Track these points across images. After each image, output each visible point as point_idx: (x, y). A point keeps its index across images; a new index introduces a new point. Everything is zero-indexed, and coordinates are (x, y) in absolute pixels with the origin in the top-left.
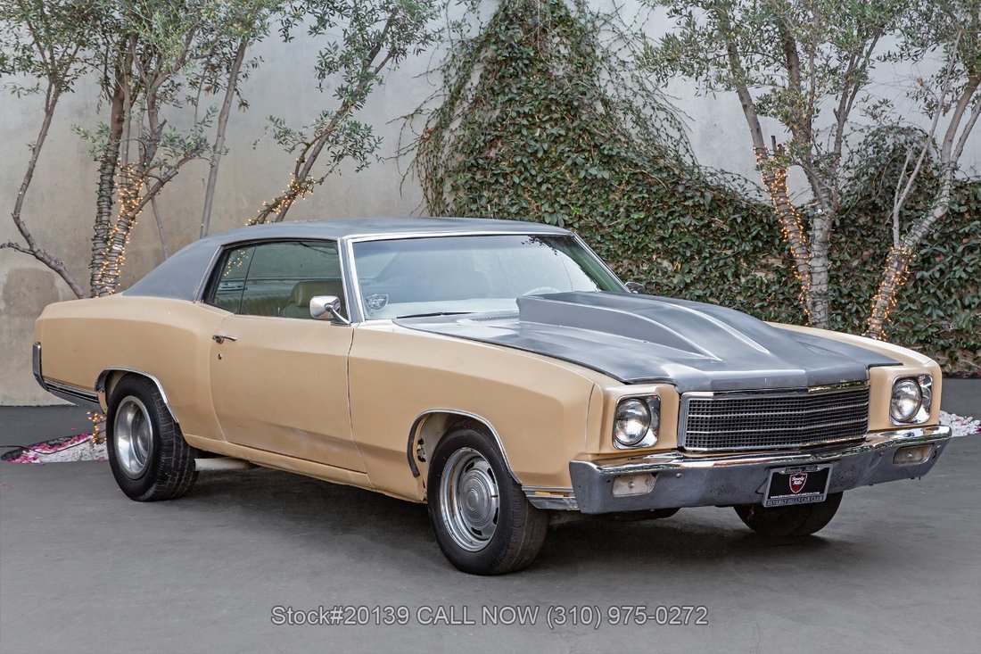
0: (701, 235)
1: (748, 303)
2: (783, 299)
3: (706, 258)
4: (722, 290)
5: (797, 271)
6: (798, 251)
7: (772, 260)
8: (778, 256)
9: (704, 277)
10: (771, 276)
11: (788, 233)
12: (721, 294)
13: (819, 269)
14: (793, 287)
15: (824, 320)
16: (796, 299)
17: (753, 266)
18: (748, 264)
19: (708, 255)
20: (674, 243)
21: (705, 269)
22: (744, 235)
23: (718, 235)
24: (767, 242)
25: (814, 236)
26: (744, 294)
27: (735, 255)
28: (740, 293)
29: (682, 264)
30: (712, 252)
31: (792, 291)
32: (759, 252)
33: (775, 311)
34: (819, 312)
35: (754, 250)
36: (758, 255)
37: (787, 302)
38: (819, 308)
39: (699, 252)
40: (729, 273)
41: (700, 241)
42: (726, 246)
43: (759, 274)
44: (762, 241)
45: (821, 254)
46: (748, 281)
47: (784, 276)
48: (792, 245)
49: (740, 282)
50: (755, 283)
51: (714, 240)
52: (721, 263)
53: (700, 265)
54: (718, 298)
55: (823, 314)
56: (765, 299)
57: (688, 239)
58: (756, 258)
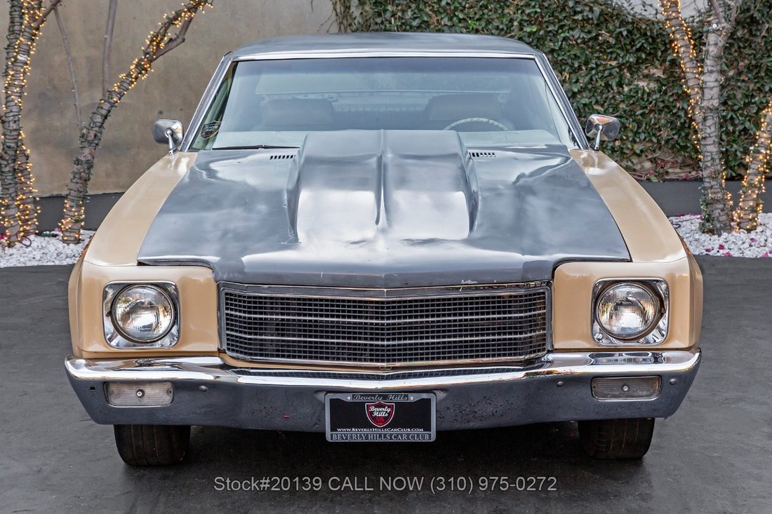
0: (588, 47)
1: (631, 111)
2: (663, 107)
3: (592, 69)
4: (607, 98)
5: (687, 85)
6: (688, 65)
7: (653, 71)
8: (659, 67)
9: (590, 86)
10: (653, 85)
11: (679, 48)
12: (605, 102)
13: (712, 84)
14: (672, 95)
15: (714, 134)
16: (675, 107)
17: (636, 76)
18: (631, 74)
19: (594, 66)
20: (563, 55)
21: (591, 79)
22: (629, 47)
23: (605, 48)
24: (650, 54)
25: (707, 51)
26: (627, 102)
27: (620, 66)
28: (623, 101)
29: (570, 74)
30: (599, 63)
31: (671, 99)
32: (642, 63)
33: (655, 117)
34: (709, 127)
35: (637, 60)
36: (641, 66)
37: (666, 110)
38: (709, 122)
39: (586, 63)
40: (614, 83)
41: (587, 52)
42: (611, 58)
43: (642, 84)
44: (645, 53)
45: (714, 69)
46: (631, 90)
47: (665, 85)
48: (683, 59)
49: (624, 91)
50: (637, 92)
51: (601, 52)
52: (607, 73)
53: (586, 76)
54: (602, 105)
55: (713, 129)
56: (646, 107)
57: (576, 51)
58: (638, 69)
